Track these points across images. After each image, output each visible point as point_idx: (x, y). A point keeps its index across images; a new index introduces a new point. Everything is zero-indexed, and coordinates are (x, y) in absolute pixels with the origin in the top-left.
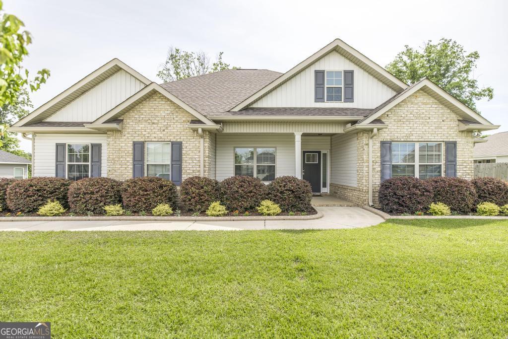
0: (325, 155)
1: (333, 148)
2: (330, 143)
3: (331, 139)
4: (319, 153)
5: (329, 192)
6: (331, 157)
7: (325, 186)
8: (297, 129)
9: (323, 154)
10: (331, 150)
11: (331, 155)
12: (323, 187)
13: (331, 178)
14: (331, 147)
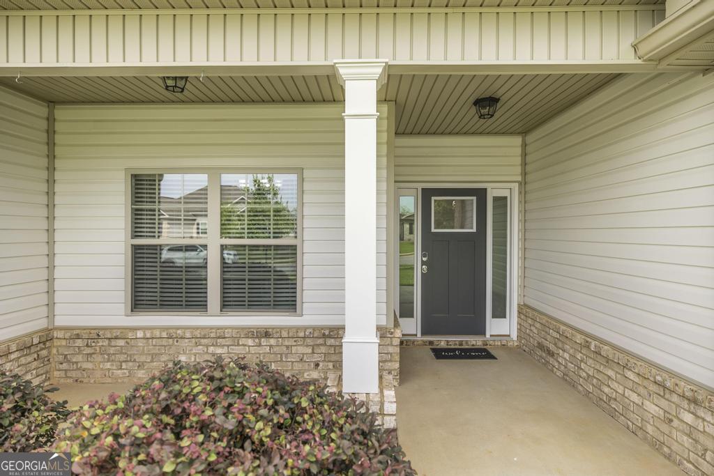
0: (501, 202)
1: (529, 178)
2: (518, 160)
3: (524, 145)
4: (481, 194)
5: (514, 336)
6: (524, 212)
7: (500, 312)
8: (352, 46)
9: (496, 199)
10: (523, 184)
11: (524, 201)
12: (494, 316)
13: (523, 287)
14: (524, 174)
